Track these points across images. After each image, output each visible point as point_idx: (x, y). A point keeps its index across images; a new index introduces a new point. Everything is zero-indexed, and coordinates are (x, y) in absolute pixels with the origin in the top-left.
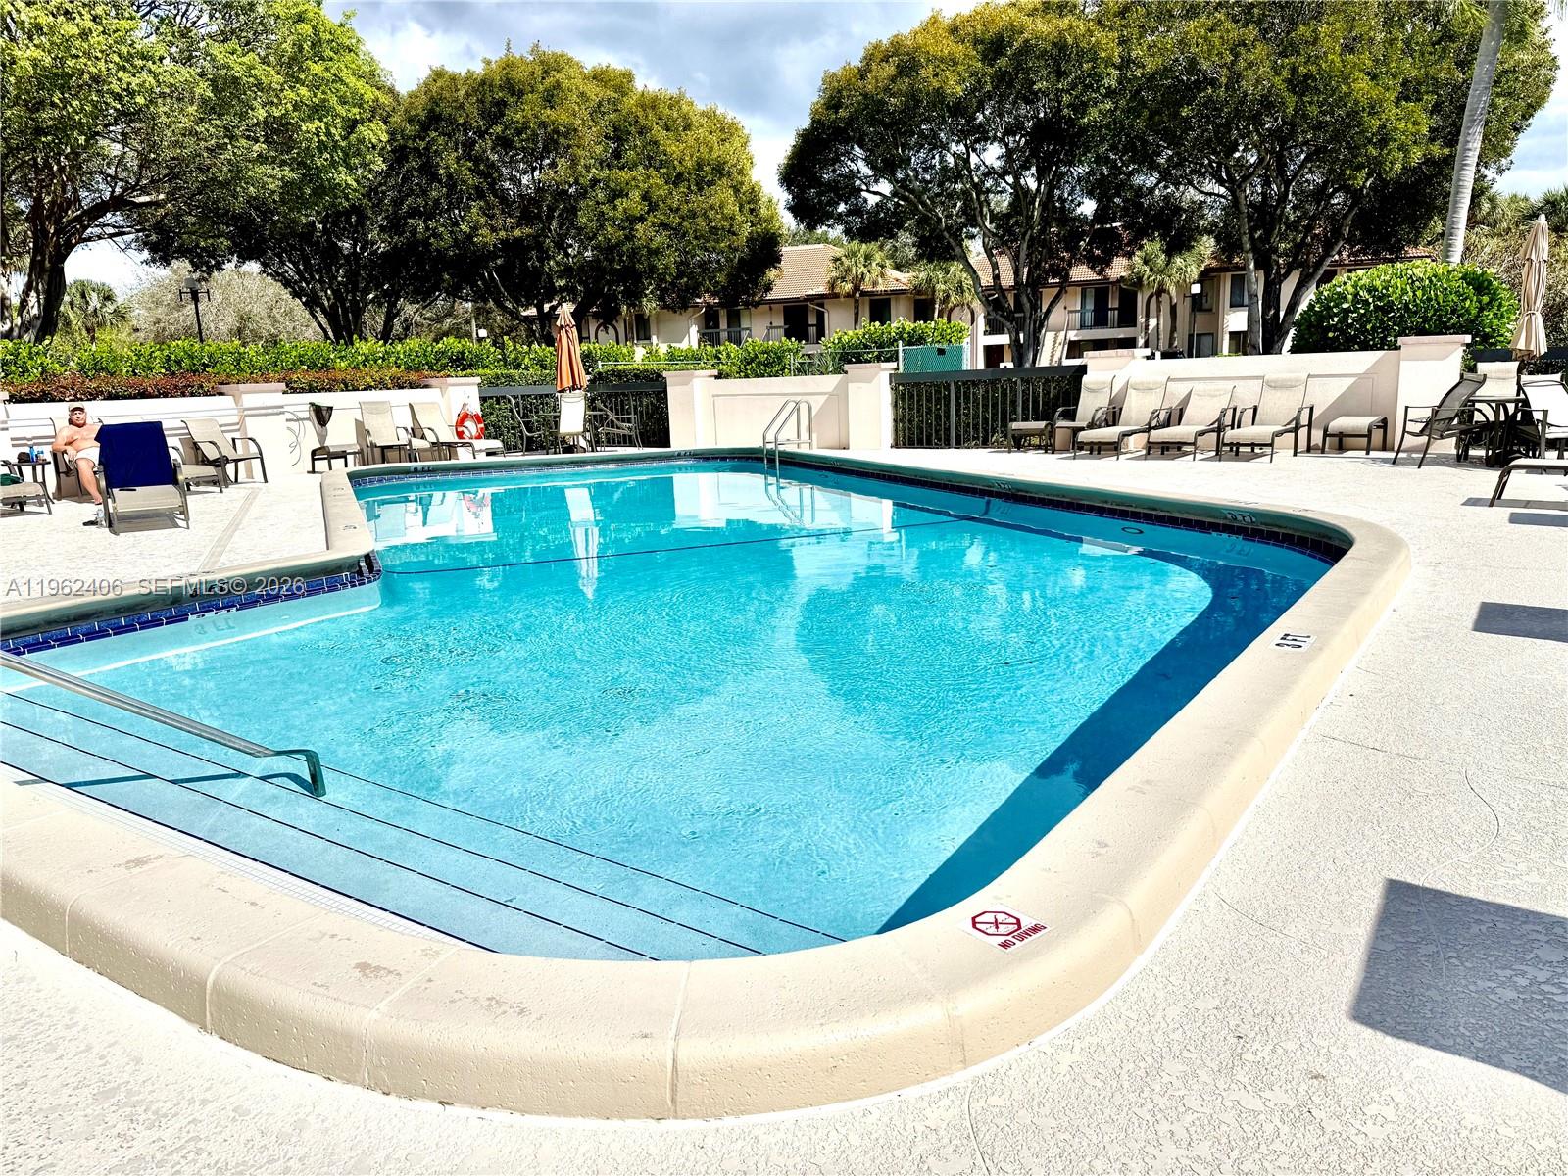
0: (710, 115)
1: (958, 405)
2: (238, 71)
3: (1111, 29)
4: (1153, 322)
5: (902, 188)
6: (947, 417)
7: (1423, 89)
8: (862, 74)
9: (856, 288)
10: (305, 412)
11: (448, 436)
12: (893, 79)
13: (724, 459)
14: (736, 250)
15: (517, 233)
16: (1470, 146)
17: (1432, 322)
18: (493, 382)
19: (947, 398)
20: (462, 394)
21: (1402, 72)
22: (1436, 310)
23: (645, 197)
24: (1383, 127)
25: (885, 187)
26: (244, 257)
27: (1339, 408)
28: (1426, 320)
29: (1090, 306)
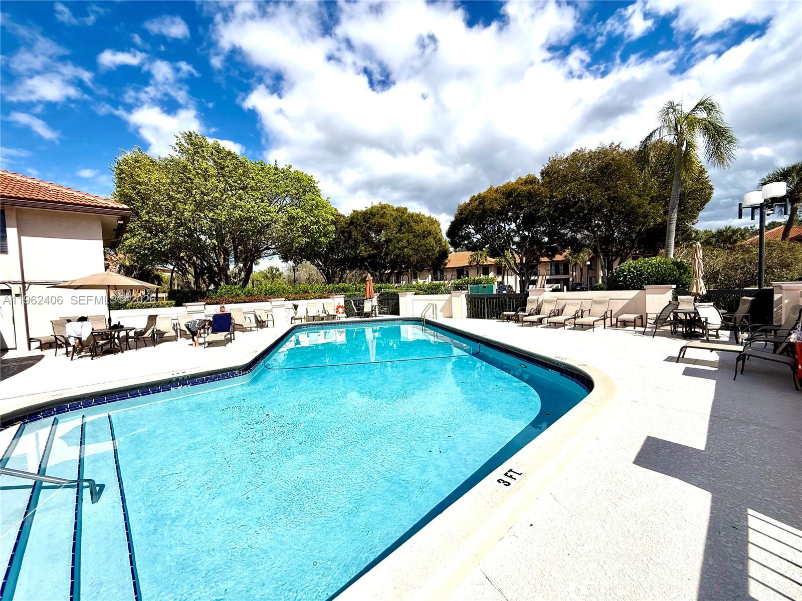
0: (429, 218)
1: (487, 305)
2: (294, 214)
3: (546, 187)
4: (574, 273)
5: (484, 236)
6: (484, 309)
7: (659, 199)
8: (469, 204)
9: (478, 264)
10: (292, 306)
11: (332, 312)
12: (478, 206)
13: (411, 321)
14: (434, 255)
15: (372, 252)
16: (672, 217)
17: (659, 279)
18: (349, 296)
19: (484, 303)
20: (340, 300)
21: (650, 194)
22: (661, 275)
23: (408, 241)
24: (644, 212)
25: (478, 236)
26: (307, 260)
27: (623, 311)
28: (658, 278)
29: (553, 268)
